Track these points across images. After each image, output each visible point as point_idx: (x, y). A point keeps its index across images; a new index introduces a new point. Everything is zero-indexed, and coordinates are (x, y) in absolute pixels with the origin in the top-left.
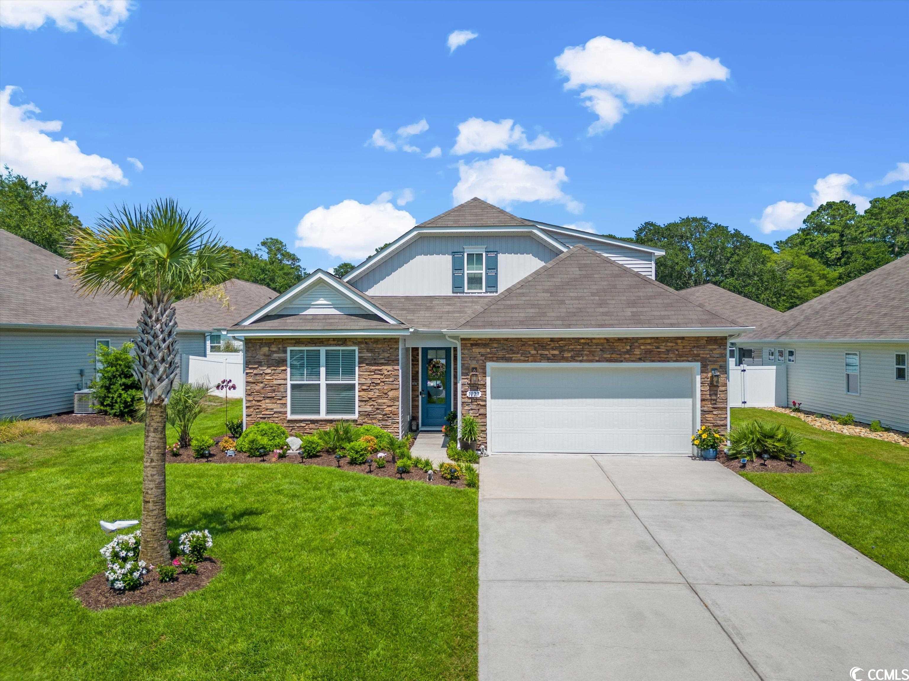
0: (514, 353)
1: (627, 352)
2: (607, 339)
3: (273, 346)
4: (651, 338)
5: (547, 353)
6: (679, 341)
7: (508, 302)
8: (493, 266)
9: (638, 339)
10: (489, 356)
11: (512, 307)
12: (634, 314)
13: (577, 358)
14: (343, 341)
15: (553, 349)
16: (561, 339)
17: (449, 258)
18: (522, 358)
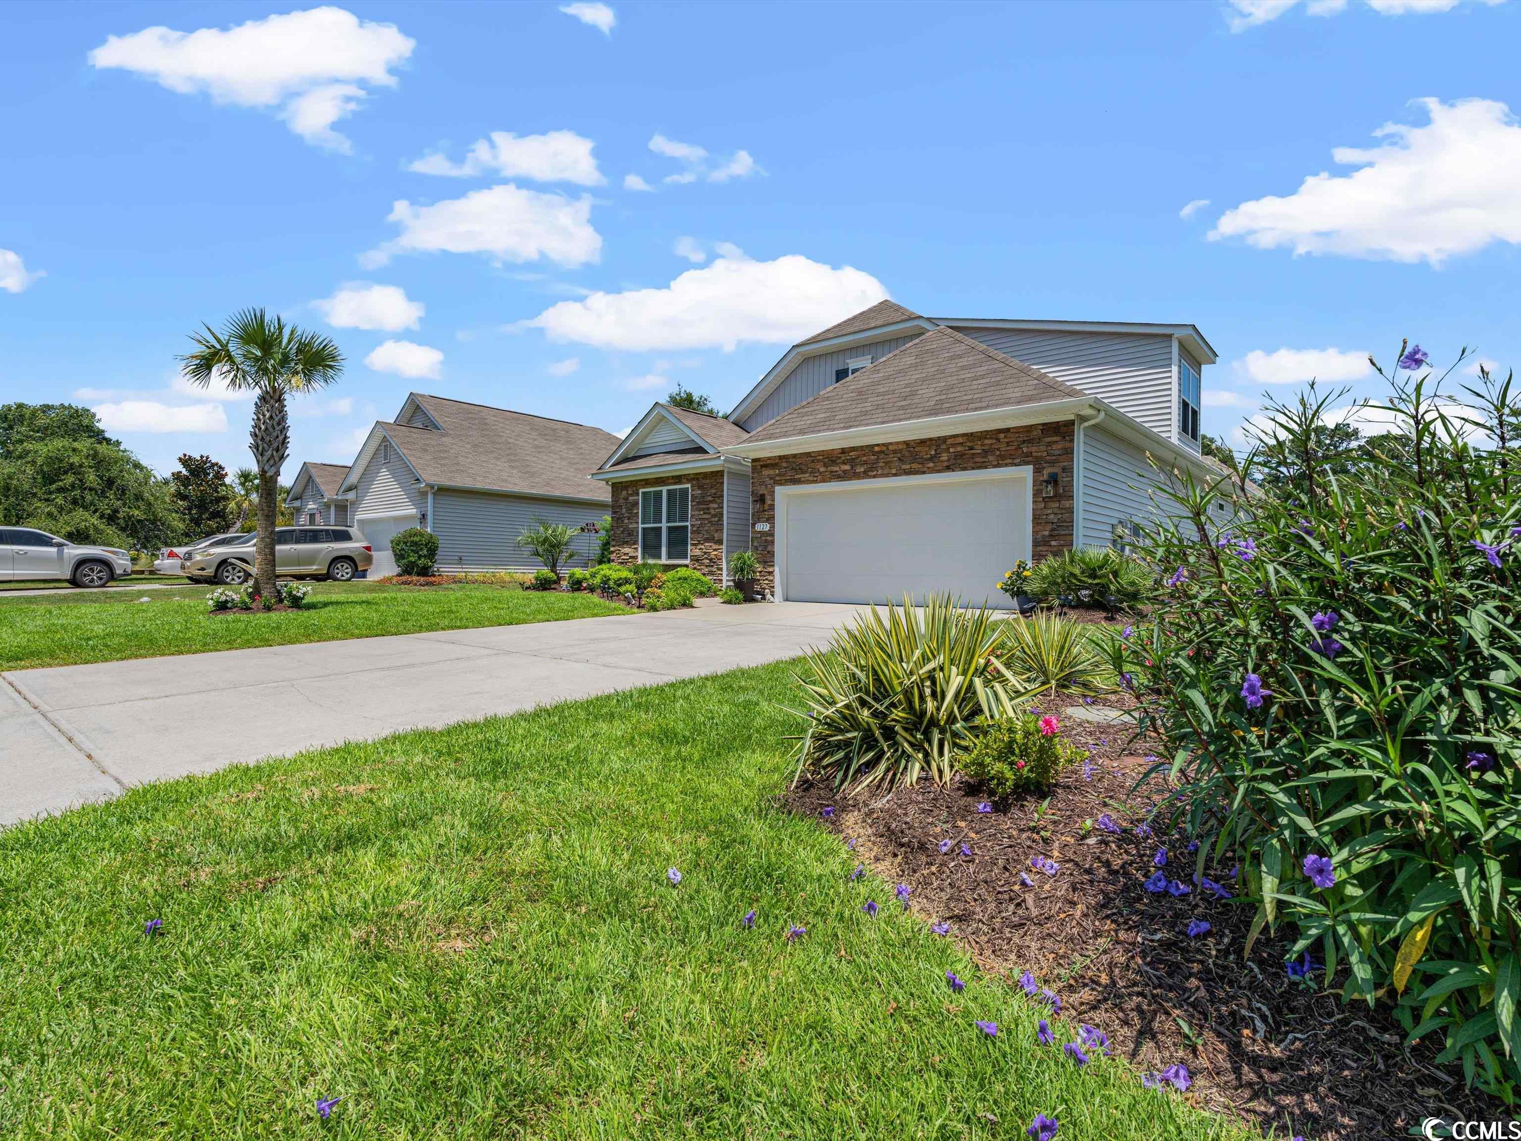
0: (803, 473)
1: (931, 459)
2: (907, 443)
3: (630, 489)
4: (964, 435)
5: (837, 469)
6: (1002, 436)
9: (945, 438)
10: (778, 478)
13: (870, 473)
15: (843, 463)
16: (853, 449)
17: (833, 379)
18: (811, 478)
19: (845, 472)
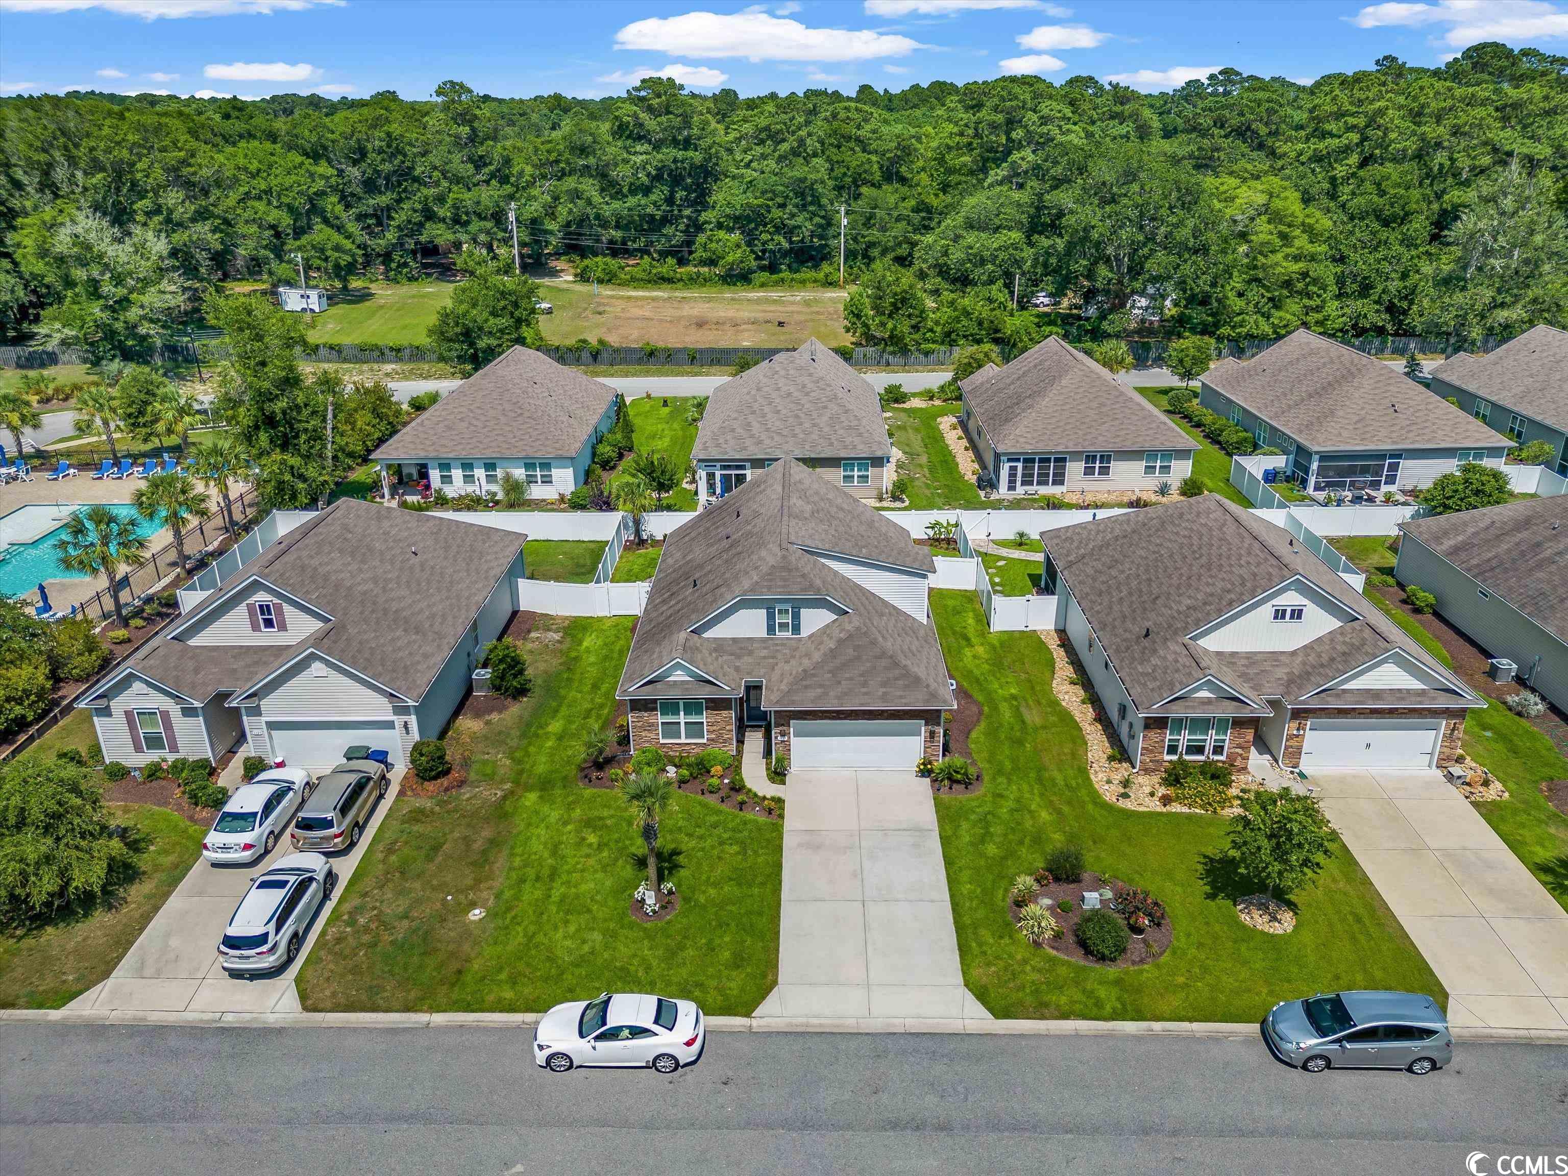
0: (807, 718)
1: (879, 716)
2: (866, 710)
4: (894, 710)
6: (911, 711)
7: (804, 683)
8: (796, 616)
9: (885, 710)
10: (792, 717)
11: (806, 687)
12: (885, 694)
14: (695, 699)
15: (832, 713)
16: (838, 710)
17: (764, 612)
18: (813, 718)
19: (834, 717)
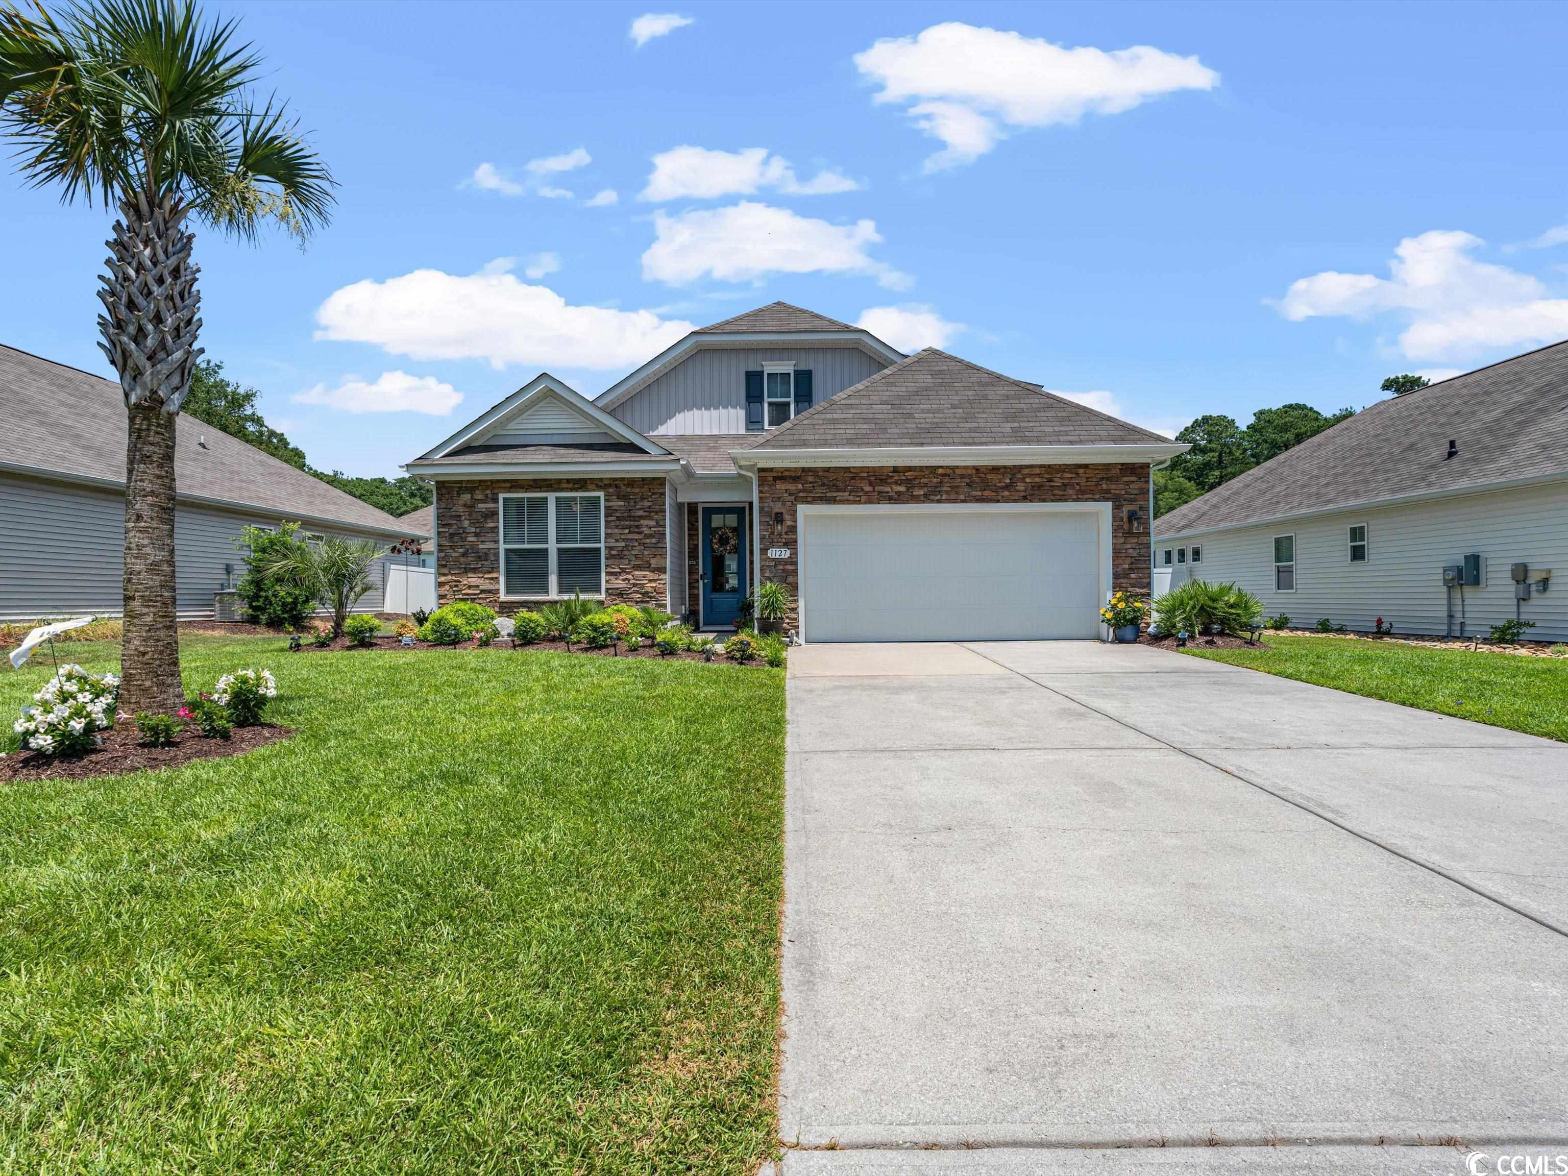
0: (839, 491)
1: (1006, 487)
2: (977, 469)
3: (477, 492)
4: (1041, 466)
5: (888, 489)
6: (1081, 471)
7: (829, 416)
9: (1020, 468)
10: (801, 494)
13: (932, 497)
14: (581, 484)
15: (896, 483)
16: (910, 469)
17: (741, 381)
18: (851, 498)
19: (899, 493)
